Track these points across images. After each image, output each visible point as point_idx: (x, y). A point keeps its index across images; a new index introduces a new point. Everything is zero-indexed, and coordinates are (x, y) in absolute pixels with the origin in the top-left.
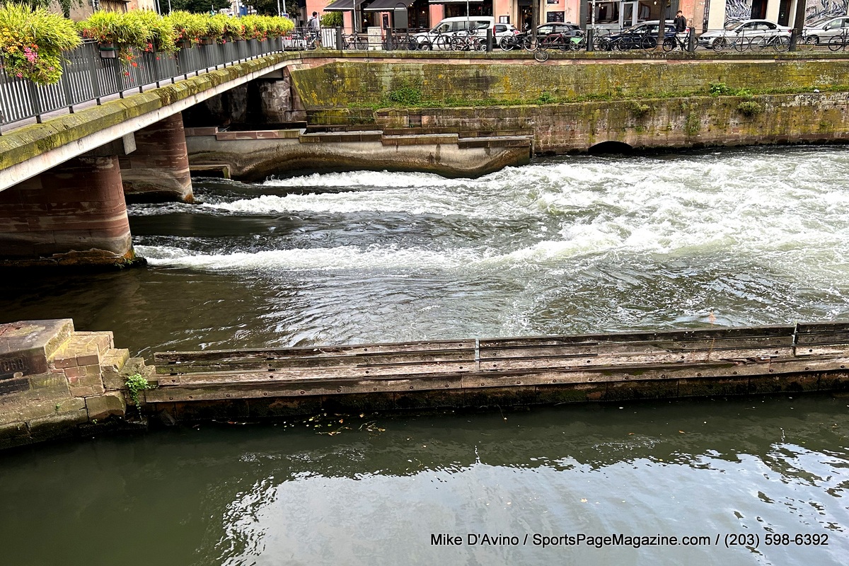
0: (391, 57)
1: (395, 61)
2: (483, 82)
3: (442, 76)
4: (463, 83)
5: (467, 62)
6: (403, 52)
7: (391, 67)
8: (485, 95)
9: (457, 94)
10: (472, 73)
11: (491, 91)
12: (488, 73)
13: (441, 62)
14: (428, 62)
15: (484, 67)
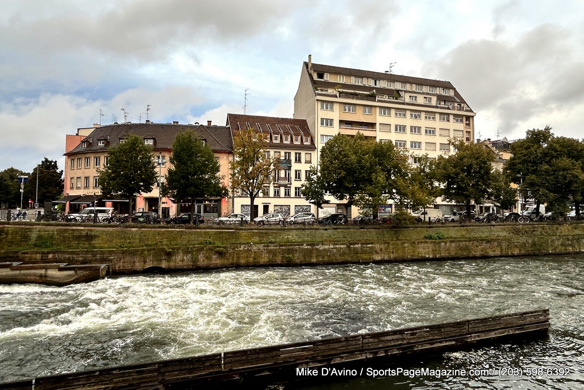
0: (39, 225)
1: (41, 227)
2: (89, 238)
3: (67, 234)
4: (78, 238)
5: (83, 228)
6: (47, 222)
7: (38, 229)
8: (90, 244)
9: (74, 243)
10: (84, 233)
11: (93, 242)
12: (93, 233)
13: (68, 228)
14: (60, 227)
15: (91, 231)
